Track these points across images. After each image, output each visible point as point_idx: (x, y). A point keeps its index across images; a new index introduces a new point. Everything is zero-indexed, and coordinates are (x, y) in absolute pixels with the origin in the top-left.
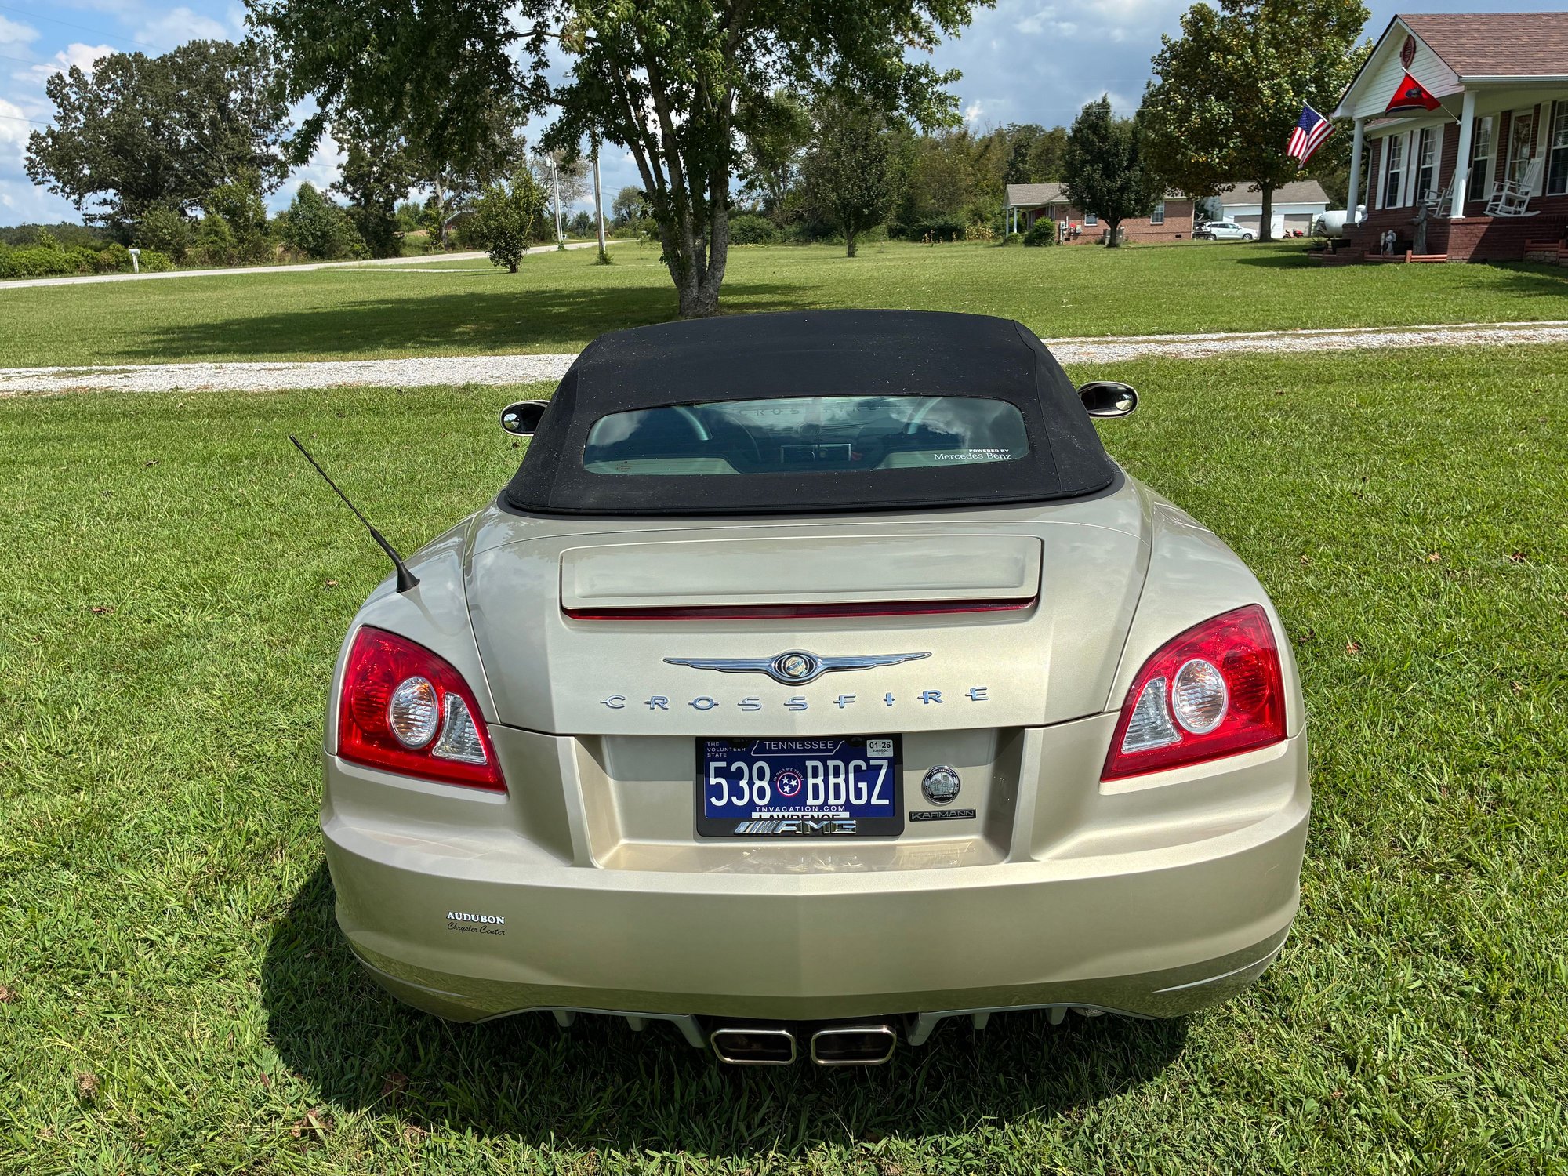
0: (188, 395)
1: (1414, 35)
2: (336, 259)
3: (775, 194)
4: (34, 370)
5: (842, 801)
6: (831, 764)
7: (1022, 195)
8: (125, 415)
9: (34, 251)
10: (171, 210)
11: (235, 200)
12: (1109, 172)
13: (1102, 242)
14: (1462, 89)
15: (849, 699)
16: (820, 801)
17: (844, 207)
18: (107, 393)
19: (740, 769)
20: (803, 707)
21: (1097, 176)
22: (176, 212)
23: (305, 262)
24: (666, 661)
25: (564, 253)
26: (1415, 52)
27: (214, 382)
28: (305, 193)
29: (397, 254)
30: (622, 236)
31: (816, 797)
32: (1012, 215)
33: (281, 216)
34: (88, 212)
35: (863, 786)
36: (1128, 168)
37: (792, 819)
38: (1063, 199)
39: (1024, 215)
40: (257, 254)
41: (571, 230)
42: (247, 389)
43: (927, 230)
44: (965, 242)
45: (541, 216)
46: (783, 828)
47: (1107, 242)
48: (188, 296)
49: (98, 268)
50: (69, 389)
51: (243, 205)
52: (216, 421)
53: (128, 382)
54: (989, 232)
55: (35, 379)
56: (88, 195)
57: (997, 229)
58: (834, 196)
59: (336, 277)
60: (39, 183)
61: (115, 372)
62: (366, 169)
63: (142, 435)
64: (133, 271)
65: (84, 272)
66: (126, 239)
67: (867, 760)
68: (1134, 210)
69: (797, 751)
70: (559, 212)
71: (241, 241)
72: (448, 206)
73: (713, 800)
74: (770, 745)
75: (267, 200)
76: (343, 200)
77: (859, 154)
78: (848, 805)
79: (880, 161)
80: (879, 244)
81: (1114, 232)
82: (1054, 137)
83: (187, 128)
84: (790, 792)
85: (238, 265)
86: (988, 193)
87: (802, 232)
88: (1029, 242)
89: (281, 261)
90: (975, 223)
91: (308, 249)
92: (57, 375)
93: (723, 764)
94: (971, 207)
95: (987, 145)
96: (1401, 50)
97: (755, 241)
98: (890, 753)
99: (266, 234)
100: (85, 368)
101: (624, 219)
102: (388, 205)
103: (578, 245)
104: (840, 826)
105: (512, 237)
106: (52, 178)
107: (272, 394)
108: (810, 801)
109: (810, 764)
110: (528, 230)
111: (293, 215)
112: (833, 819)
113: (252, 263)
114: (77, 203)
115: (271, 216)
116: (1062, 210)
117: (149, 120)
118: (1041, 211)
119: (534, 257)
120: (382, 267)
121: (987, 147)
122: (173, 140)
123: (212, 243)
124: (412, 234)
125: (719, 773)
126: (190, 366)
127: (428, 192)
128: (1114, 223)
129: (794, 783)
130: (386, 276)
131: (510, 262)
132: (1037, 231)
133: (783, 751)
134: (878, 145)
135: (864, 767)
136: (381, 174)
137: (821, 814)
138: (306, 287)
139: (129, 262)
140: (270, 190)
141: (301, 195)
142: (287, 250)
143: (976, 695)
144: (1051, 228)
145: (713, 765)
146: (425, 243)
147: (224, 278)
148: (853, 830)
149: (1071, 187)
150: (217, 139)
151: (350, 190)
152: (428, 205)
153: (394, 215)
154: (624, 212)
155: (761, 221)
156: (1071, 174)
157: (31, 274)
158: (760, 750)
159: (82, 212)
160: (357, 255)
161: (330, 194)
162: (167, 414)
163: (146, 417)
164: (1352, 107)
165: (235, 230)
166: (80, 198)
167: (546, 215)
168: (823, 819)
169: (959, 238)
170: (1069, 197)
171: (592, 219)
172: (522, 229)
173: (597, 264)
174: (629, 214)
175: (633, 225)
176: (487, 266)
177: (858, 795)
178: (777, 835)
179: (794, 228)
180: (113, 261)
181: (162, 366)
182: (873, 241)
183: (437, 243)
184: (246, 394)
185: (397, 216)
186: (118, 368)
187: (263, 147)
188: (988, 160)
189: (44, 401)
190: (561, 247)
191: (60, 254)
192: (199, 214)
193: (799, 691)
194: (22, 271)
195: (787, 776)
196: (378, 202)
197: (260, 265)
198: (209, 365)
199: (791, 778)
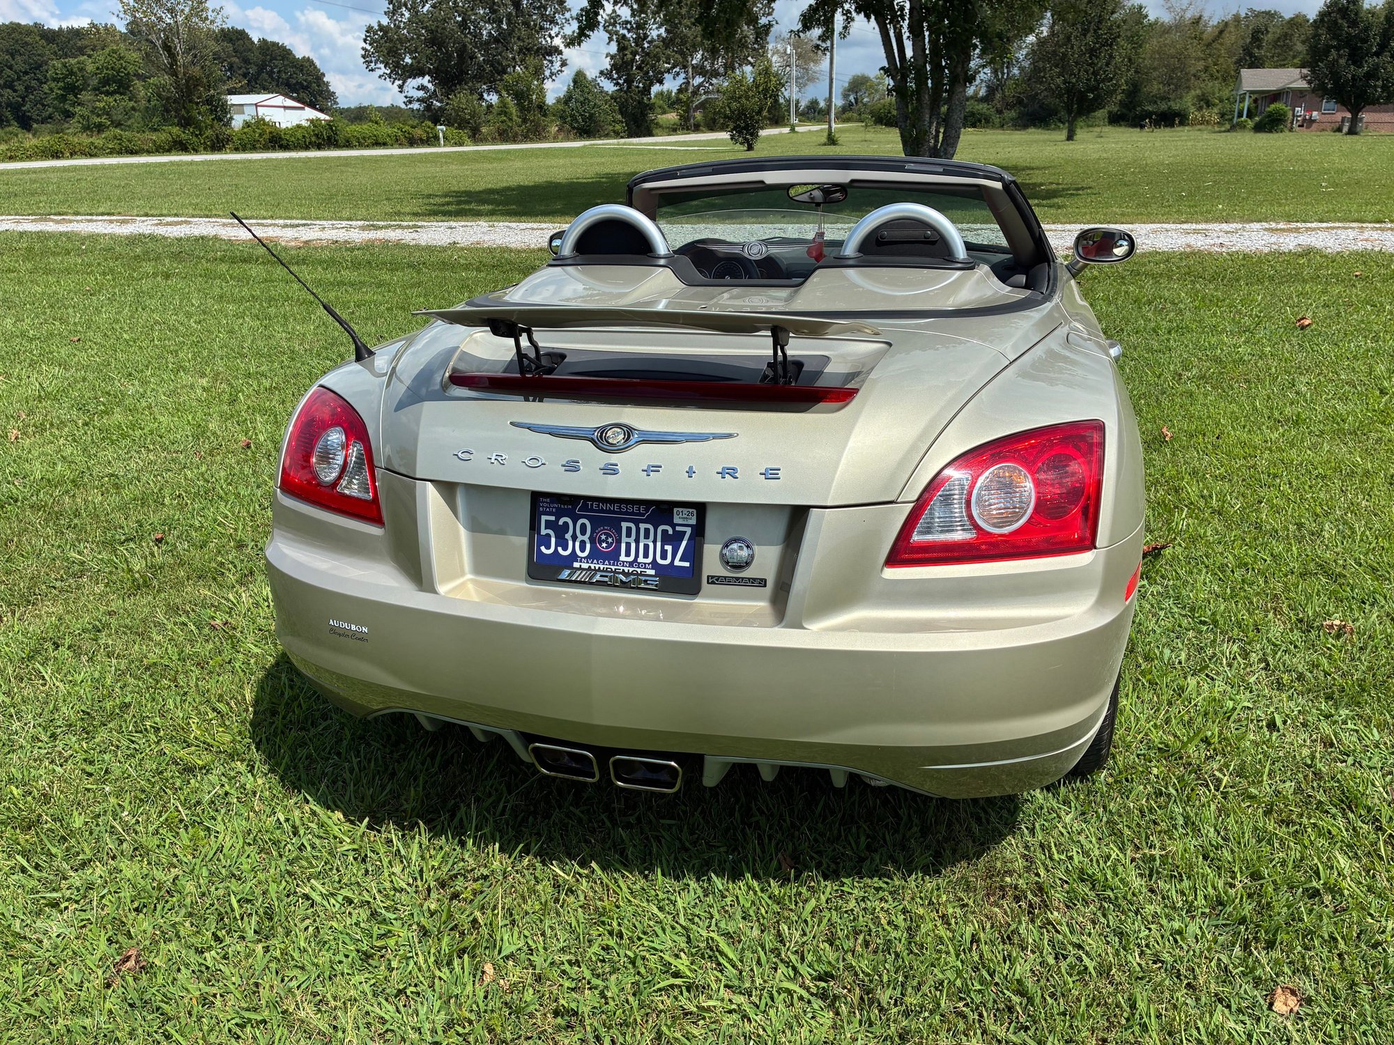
0: (462, 249)
2: (600, 138)
3: (998, 80)
4: (344, 223)
5: (650, 560)
6: (642, 526)
7: (1255, 80)
8: (411, 266)
9: (365, 127)
10: (471, 94)
11: (521, 86)
12: (1356, 57)
13: (1339, 130)
15: (656, 468)
16: (631, 558)
17: (1068, 91)
18: (399, 245)
19: (566, 524)
20: (615, 472)
21: (1342, 62)
22: (476, 96)
23: (574, 140)
24: (511, 423)
25: (795, 135)
27: (486, 238)
28: (579, 78)
29: (650, 134)
30: (848, 120)
31: (628, 554)
32: (1242, 100)
33: (559, 100)
34: (409, 95)
35: (669, 548)
36: (1377, 54)
37: (606, 571)
38: (1303, 84)
39: (1255, 101)
40: (536, 133)
41: (802, 114)
42: (513, 246)
43: (1149, 115)
44: (1187, 128)
45: (776, 101)
46: (598, 578)
47: (1345, 129)
48: (478, 166)
49: (412, 142)
50: (369, 240)
51: (529, 89)
52: (483, 274)
53: (415, 235)
54: (1216, 118)
55: (344, 230)
56: (409, 80)
57: (1222, 115)
58: (1059, 81)
59: (598, 152)
60: (372, 70)
61: (409, 227)
62: (629, 56)
63: (419, 284)
64: (439, 146)
65: (401, 145)
66: (436, 117)
67: (673, 526)
68: (1380, 97)
69: (614, 512)
70: (794, 97)
71: (525, 121)
72: (695, 92)
73: (543, 548)
74: (592, 505)
75: (548, 85)
76: (609, 87)
77: (1090, 38)
78: (654, 564)
79: (1111, 45)
80: (1098, 129)
81: (1354, 121)
82: (1297, 22)
83: (489, 23)
84: (607, 548)
85: (521, 142)
86: (1217, 78)
87: (1021, 116)
88: (1259, 128)
89: (555, 139)
90: (1200, 109)
91: (577, 129)
92: (363, 228)
93: (553, 518)
94: (1198, 92)
95: (1223, 28)
97: (974, 126)
98: (693, 521)
99: (545, 115)
100: (385, 223)
101: (851, 104)
102: (647, 90)
103: (808, 128)
104: (646, 581)
105: (752, 118)
106: (382, 66)
107: (533, 251)
108: (623, 558)
109: (624, 525)
110: (765, 113)
111: (568, 99)
112: (641, 574)
113: (532, 141)
114: (401, 87)
115: (550, 100)
116: (1299, 95)
117: (459, 16)
118: (1275, 96)
119: (768, 138)
120: (637, 144)
121: (1221, 32)
122: (477, 35)
123: (502, 122)
124: (664, 116)
125: (549, 525)
126: (469, 224)
127: (680, 80)
128: (1355, 110)
129: (610, 540)
130: (640, 152)
131: (746, 139)
132: (1269, 116)
133: (602, 511)
134: (1110, 28)
135: (671, 532)
136: (643, 62)
137: (631, 570)
138: (573, 160)
139: (436, 138)
140: (551, 77)
141: (575, 81)
142: (560, 130)
143: (771, 474)
144: (1285, 114)
145: (544, 518)
146: (674, 124)
147: (508, 152)
148: (656, 586)
149: (1313, 71)
150: (510, 33)
151: (615, 76)
152: (680, 91)
153: (650, 99)
154: (852, 98)
155: (981, 106)
156: (1314, 59)
157: (361, 145)
158: (584, 508)
159: (403, 95)
160: (617, 135)
161: (598, 80)
162: (444, 265)
163: (426, 268)
165: (521, 110)
166: (404, 83)
167: (781, 101)
168: (632, 574)
169: (1182, 123)
170: (1309, 82)
171: (822, 104)
172: (759, 113)
173: (825, 144)
174: (856, 99)
175: (859, 110)
176: (727, 145)
177: (664, 556)
178: (592, 584)
179: (1013, 114)
180: (424, 137)
181: (446, 224)
182: (1092, 126)
183: (686, 125)
184: (511, 251)
185: (653, 101)
186: (411, 223)
187: (548, 39)
188: (1222, 44)
189: (347, 250)
190: (793, 130)
191: (385, 130)
192: (493, 98)
193: (614, 458)
194: (355, 143)
195: (605, 534)
196: (638, 87)
197: (537, 142)
198: (485, 224)
199: (608, 535)
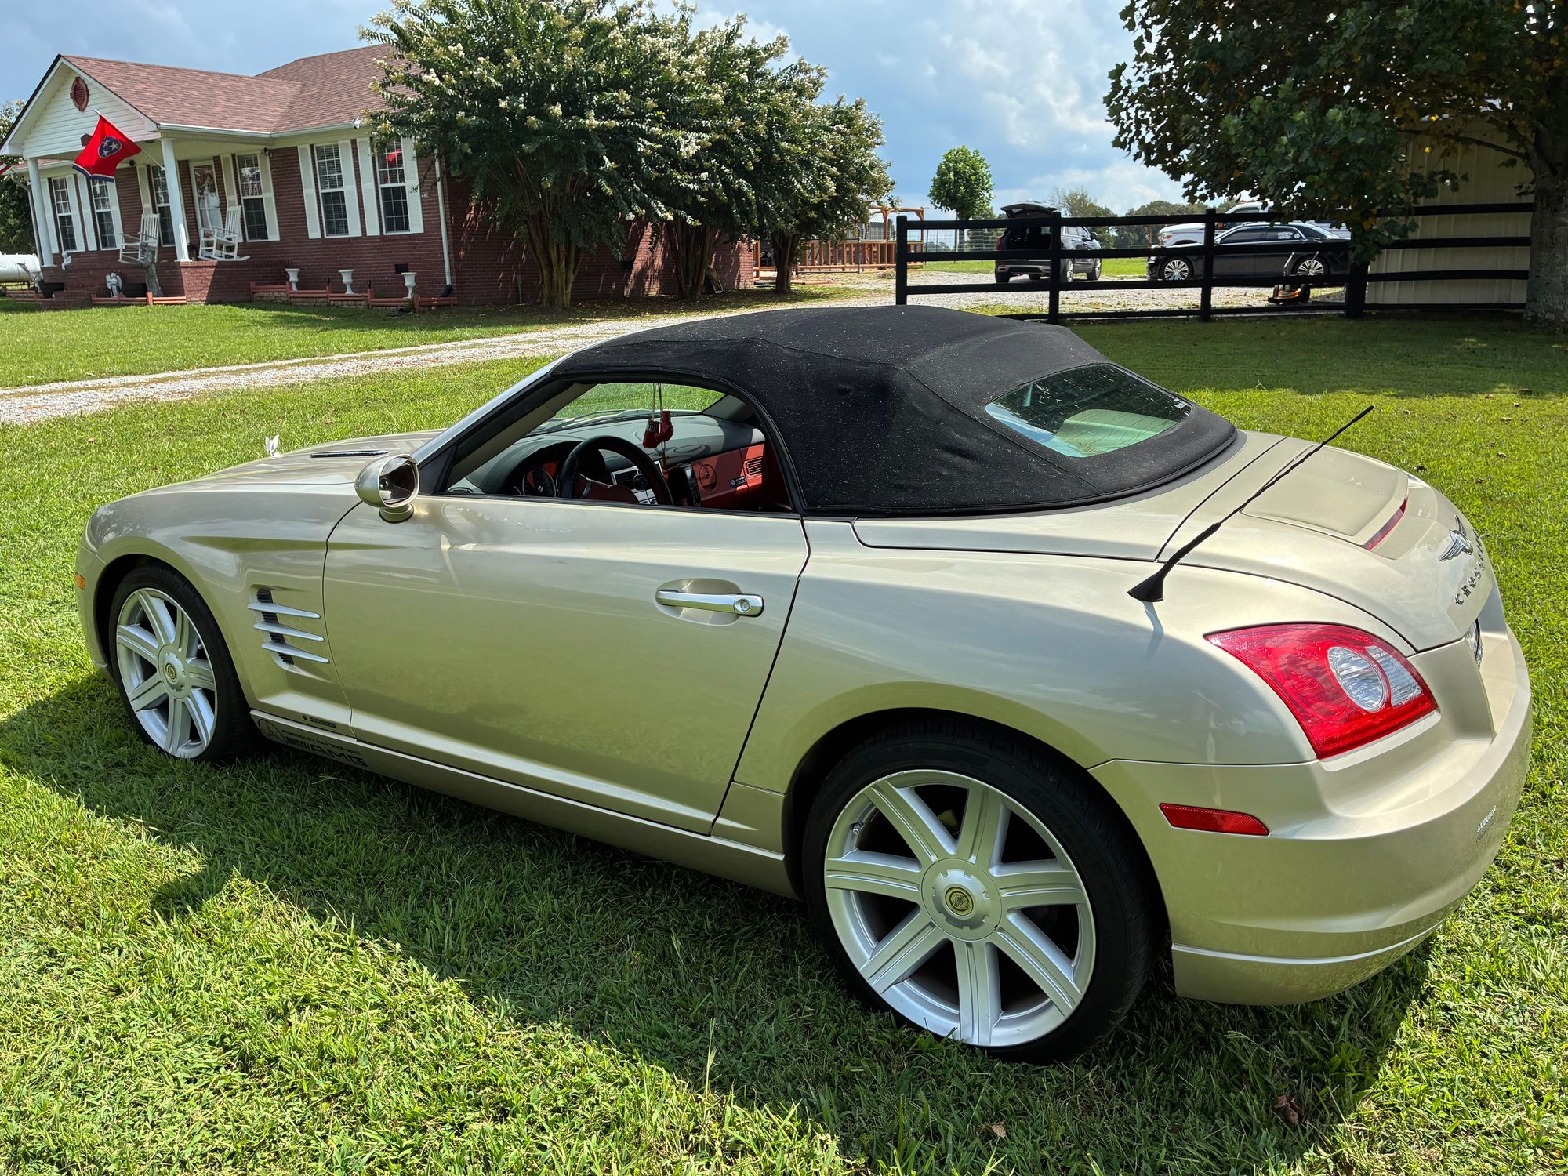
1: (83, 76)
14: (158, 136)
26: (88, 95)
96: (70, 91)
164: (20, 145)
